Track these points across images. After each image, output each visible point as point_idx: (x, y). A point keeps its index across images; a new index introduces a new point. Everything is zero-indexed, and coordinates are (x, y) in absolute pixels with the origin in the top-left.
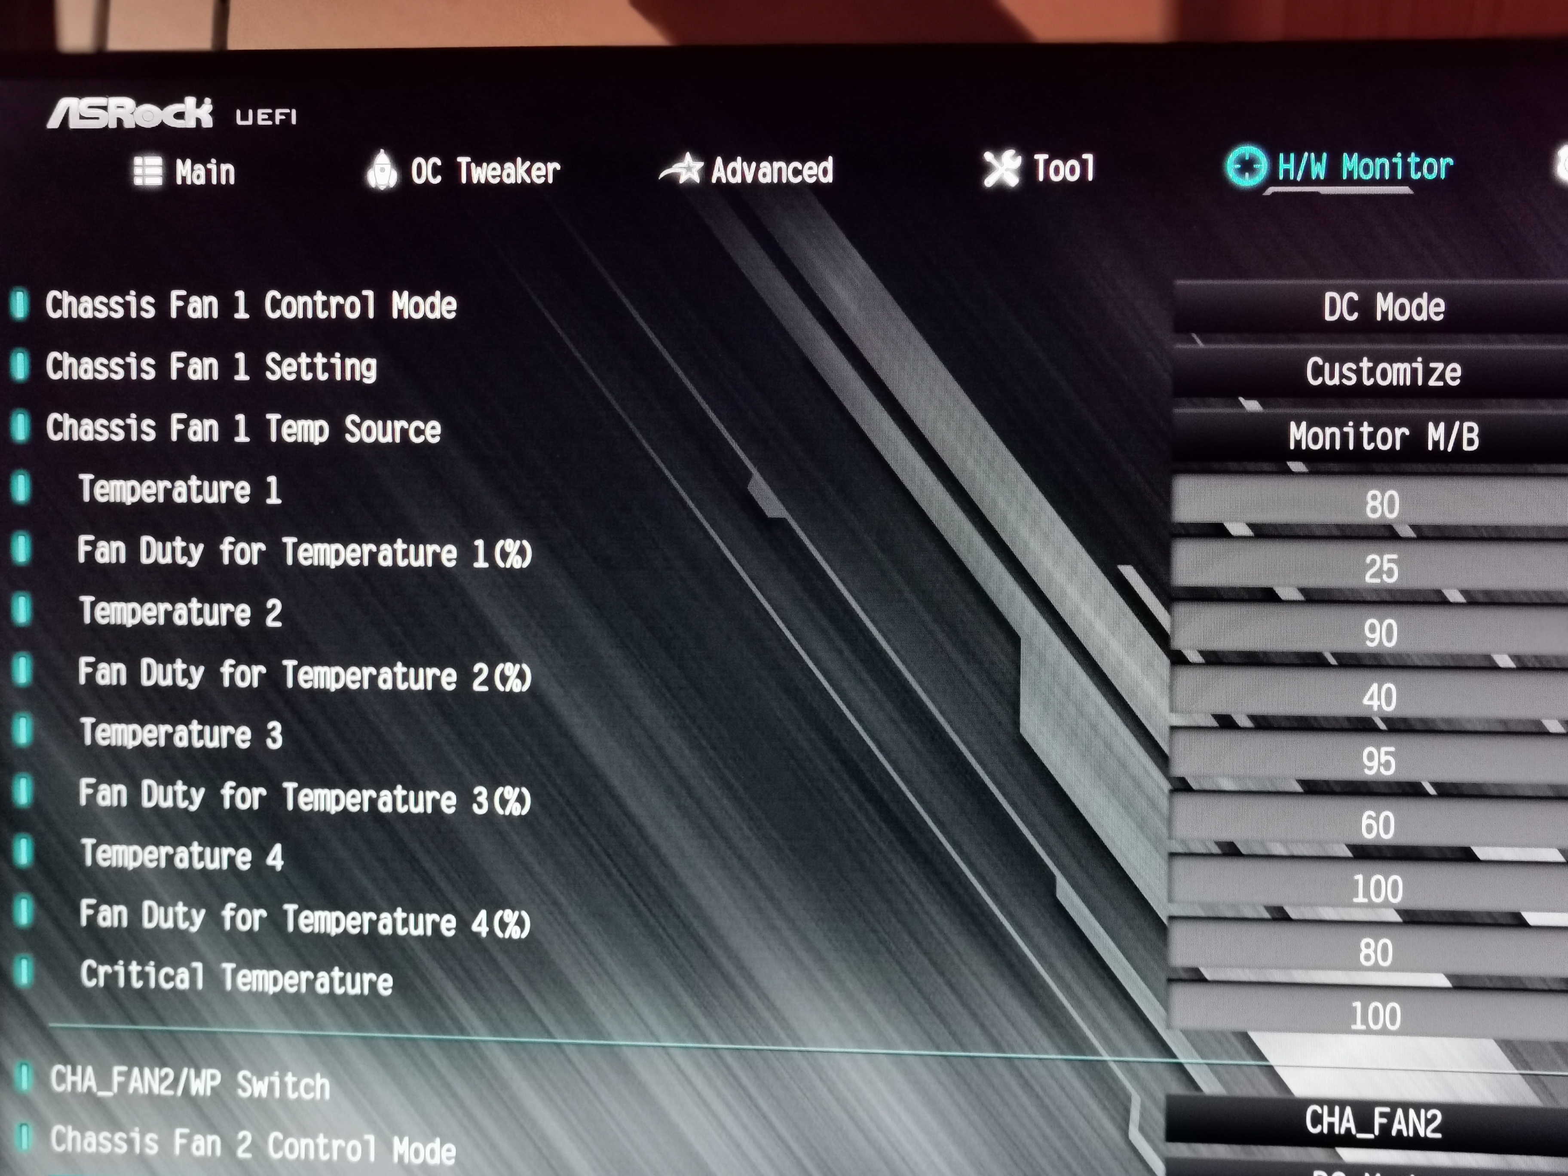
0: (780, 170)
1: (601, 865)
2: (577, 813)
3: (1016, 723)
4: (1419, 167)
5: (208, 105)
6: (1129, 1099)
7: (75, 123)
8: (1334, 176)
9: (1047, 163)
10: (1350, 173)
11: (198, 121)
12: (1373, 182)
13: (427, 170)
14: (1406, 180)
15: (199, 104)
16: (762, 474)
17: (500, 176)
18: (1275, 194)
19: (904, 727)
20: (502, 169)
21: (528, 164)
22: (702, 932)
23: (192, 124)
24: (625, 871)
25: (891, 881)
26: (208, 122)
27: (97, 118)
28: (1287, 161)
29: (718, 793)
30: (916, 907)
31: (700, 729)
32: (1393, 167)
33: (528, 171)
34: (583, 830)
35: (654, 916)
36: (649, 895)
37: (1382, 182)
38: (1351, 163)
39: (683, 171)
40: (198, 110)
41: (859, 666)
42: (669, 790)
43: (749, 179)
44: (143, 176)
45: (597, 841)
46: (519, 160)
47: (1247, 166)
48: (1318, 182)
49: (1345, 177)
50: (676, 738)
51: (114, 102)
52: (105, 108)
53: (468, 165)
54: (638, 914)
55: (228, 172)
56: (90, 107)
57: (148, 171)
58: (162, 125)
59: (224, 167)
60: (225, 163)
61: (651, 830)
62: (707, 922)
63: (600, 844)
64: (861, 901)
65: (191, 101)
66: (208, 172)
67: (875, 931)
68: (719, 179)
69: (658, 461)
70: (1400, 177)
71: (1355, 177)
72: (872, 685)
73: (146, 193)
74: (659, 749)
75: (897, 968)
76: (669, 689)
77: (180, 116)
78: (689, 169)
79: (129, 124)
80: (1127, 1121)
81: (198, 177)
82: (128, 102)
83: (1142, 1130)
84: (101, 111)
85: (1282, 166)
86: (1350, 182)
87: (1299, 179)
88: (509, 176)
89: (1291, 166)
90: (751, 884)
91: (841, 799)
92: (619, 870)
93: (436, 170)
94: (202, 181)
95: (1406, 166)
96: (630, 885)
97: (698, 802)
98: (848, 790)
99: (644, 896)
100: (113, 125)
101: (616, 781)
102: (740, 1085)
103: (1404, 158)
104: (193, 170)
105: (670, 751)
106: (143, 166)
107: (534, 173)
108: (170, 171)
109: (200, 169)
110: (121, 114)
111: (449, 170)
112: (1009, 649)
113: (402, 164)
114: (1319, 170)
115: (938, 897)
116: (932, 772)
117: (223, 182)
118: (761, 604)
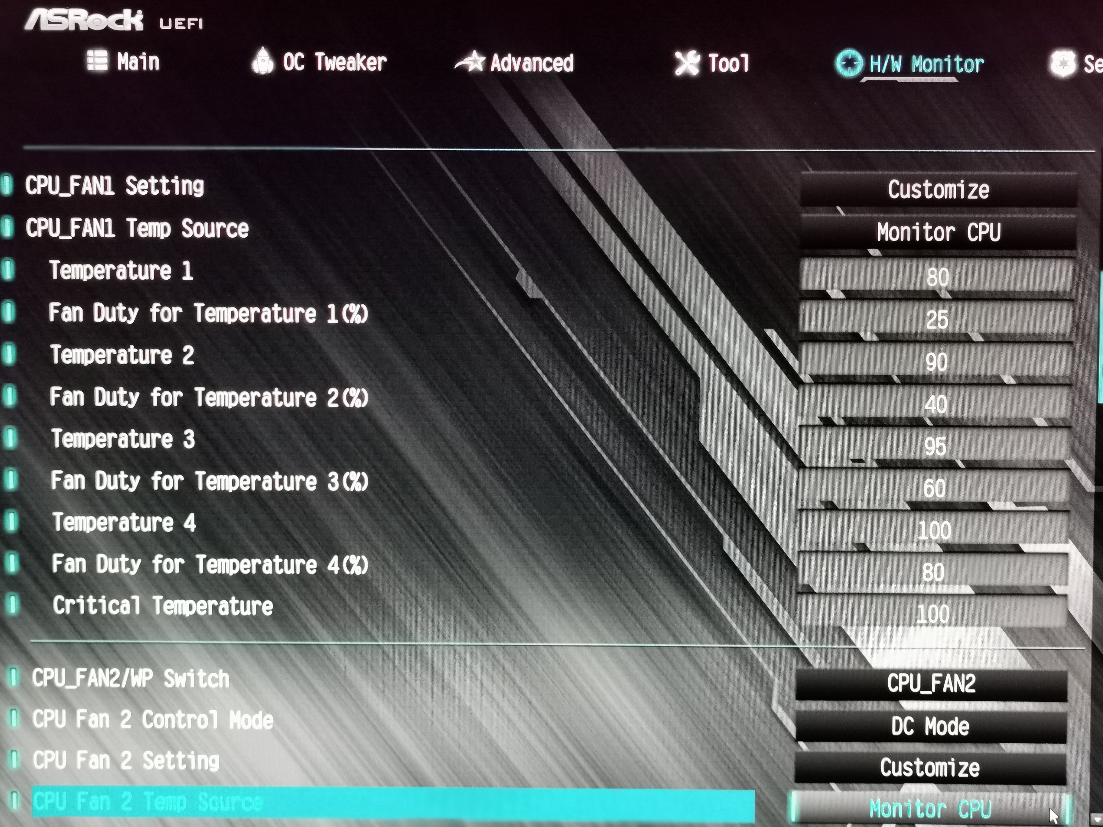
0: (537, 63)
1: (417, 533)
2: (400, 499)
3: (697, 435)
4: (962, 64)
5: (140, 15)
6: (772, 682)
7: (44, 27)
8: (906, 70)
9: (717, 60)
10: (917, 68)
11: (133, 26)
12: (932, 74)
13: (294, 61)
14: (954, 73)
15: (133, 14)
16: (526, 269)
17: (345, 66)
18: (868, 81)
19: (622, 437)
20: (347, 61)
21: (364, 57)
22: (486, 578)
23: (128, 28)
24: (433, 538)
25: (613, 541)
26: (140, 27)
27: (61, 23)
28: (876, 60)
29: (496, 484)
30: (630, 558)
31: (484, 441)
32: (945, 64)
33: (365, 62)
34: (404, 510)
35: (453, 567)
36: (450, 554)
37: (938, 74)
38: (917, 62)
39: (471, 63)
40: (133, 18)
41: (592, 399)
42: (463, 482)
43: (516, 69)
44: (94, 64)
45: (414, 518)
46: (358, 55)
47: (849, 63)
48: (896, 74)
49: (914, 71)
50: (468, 449)
51: (72, 12)
52: (66, 16)
53: (323, 57)
54: (443, 566)
55: (154, 61)
56: (55, 15)
57: (98, 60)
58: (107, 29)
59: (152, 58)
60: (152, 55)
61: (451, 509)
62: (489, 571)
63: (416, 520)
64: (593, 554)
65: (127, 12)
66: (140, 62)
67: (602, 575)
68: (496, 69)
69: (455, 260)
70: (949, 71)
71: (920, 71)
72: (600, 410)
73: (96, 76)
74: (456, 455)
75: (618, 599)
76: (463, 414)
77: (120, 22)
78: (475, 61)
79: (83, 28)
80: (770, 697)
81: (133, 65)
82: (83, 12)
83: (780, 702)
84: (64, 18)
85: (873, 63)
86: (917, 74)
87: (884, 71)
88: (351, 65)
89: (878, 63)
90: (519, 544)
91: (580, 487)
92: (429, 537)
93: (300, 61)
94: (136, 68)
95: (954, 64)
96: (437, 547)
97: (484, 491)
98: (584, 481)
99: (446, 553)
100: (72, 28)
101: (427, 477)
102: (511, 679)
103: (952, 58)
104: (129, 60)
105: (463, 456)
106: (94, 57)
107: (369, 63)
108: (113, 61)
109: (134, 59)
110: (78, 20)
111: (310, 61)
112: (692, 385)
113: (277, 57)
114: (897, 66)
115: (645, 551)
116: (641, 468)
117: (151, 68)
118: (525, 357)
